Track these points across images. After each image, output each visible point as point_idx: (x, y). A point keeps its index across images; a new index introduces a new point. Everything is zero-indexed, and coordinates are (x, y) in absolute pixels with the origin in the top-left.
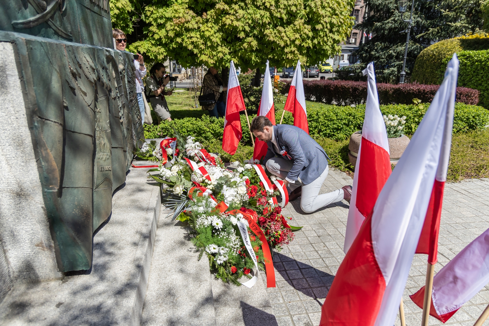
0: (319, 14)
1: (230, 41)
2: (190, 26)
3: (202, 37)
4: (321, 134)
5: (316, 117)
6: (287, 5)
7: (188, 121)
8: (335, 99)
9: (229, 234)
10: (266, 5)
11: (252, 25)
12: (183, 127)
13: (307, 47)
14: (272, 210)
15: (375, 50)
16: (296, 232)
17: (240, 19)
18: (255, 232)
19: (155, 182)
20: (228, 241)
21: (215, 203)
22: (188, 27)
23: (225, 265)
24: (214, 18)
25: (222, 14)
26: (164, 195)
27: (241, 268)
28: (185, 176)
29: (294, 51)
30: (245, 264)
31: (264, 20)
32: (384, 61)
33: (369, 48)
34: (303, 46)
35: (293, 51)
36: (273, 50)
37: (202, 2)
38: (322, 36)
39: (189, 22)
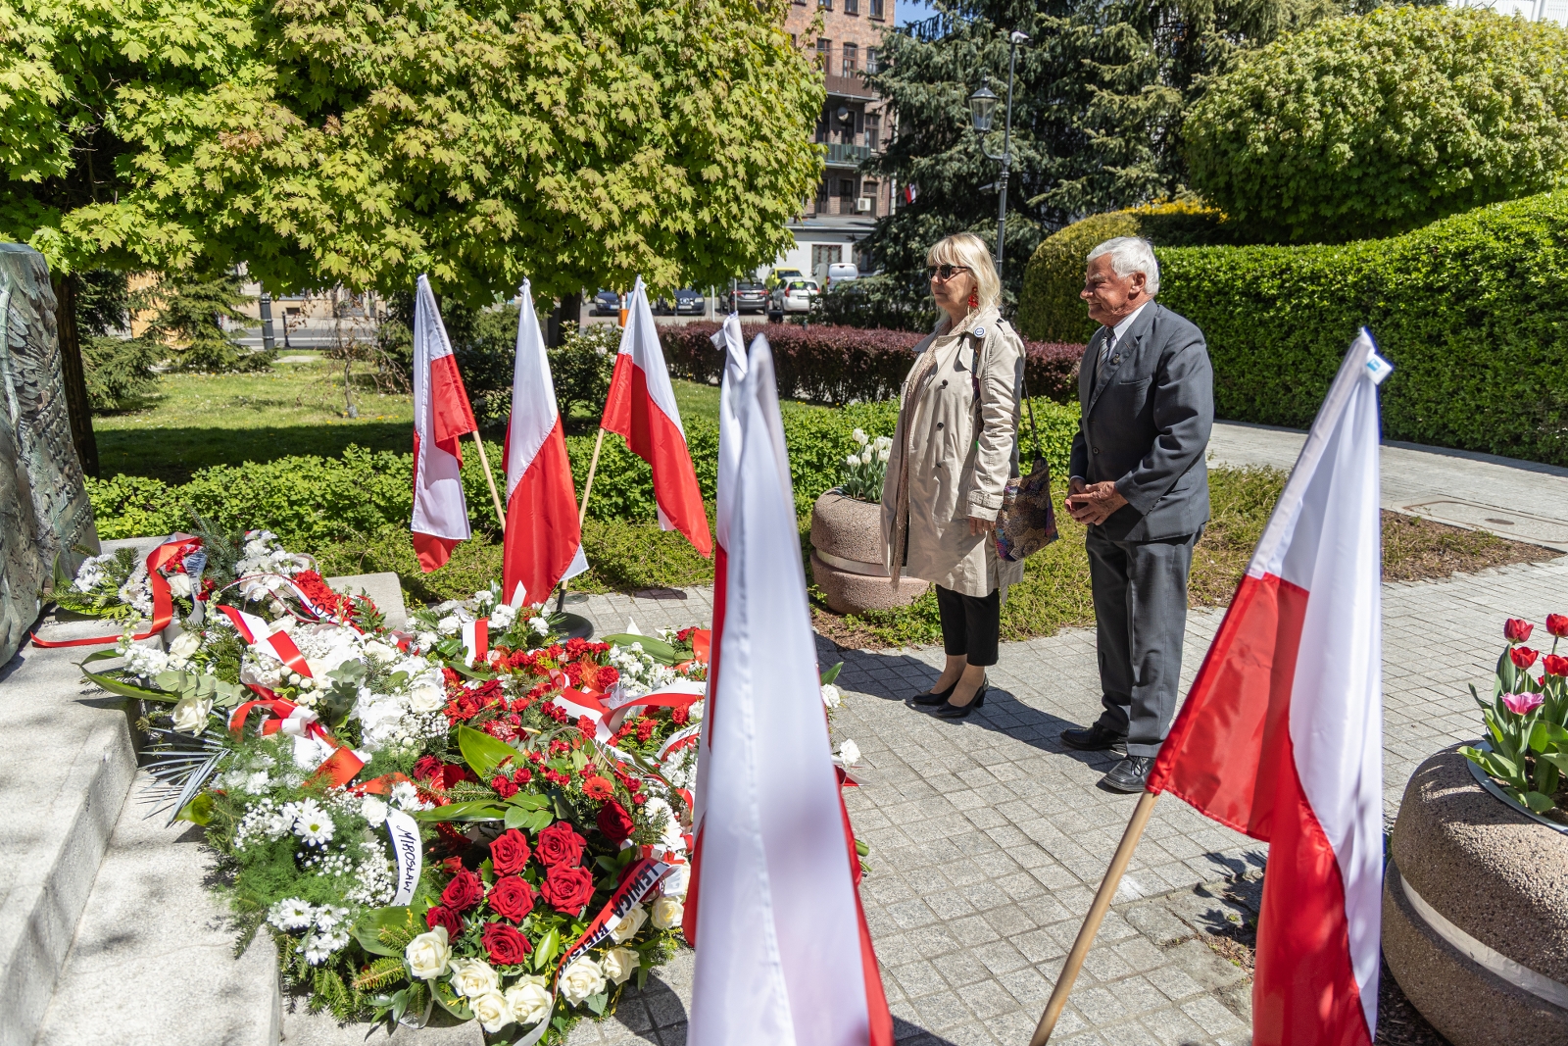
0: (710, 134)
1: (426, 209)
2: (282, 159)
3: (328, 194)
6: (607, 104)
7: (291, 470)
10: (537, 101)
11: (497, 161)
12: (273, 490)
13: (678, 233)
15: (920, 235)
17: (455, 141)
22: (276, 160)
24: (365, 135)
25: (396, 122)
29: (637, 244)
31: (534, 146)
34: (667, 228)
35: (632, 243)
37: (324, 82)
38: (724, 200)
39: (278, 144)
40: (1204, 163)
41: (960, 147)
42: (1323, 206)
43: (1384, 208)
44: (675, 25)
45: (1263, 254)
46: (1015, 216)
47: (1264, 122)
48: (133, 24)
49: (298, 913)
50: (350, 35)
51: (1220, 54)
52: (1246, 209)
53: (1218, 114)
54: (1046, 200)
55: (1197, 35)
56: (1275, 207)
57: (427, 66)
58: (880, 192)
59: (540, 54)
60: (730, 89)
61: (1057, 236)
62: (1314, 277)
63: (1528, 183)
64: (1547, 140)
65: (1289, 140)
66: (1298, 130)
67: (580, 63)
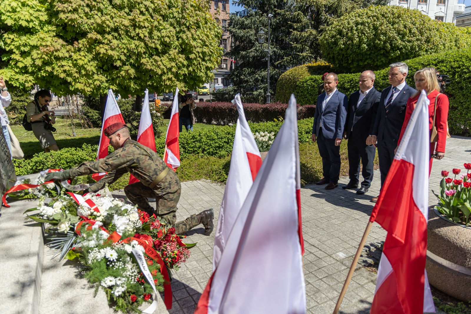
0: (191, 45)
1: (107, 70)
2: (61, 55)
3: (75, 65)
4: (205, 152)
5: (199, 138)
6: (160, 36)
7: (66, 152)
8: (215, 118)
9: (124, 263)
10: (140, 36)
11: (128, 54)
12: (61, 159)
13: (184, 74)
14: (166, 232)
15: (244, 74)
16: (191, 249)
17: (115, 48)
18: (152, 256)
19: (35, 222)
20: (124, 270)
21: (107, 234)
22: (58, 55)
23: (123, 296)
24: (86, 47)
25: (95, 43)
26: (46, 235)
27: (140, 295)
28: (71, 212)
29: (172, 78)
30: (145, 291)
31: (140, 49)
32: (252, 84)
33: (238, 73)
34: (180, 73)
35: (170, 77)
36: (151, 77)
37: (72, 31)
38: (196, 64)
39: (59, 50)
40: (326, 51)
41: (254, 48)
42: (360, 62)
43: (377, 62)
44: (179, 13)
45: (345, 76)
46: (272, 68)
47: (342, 39)
48: (8, 14)
49: (111, 281)
50: (80, 17)
51: (327, 20)
52: (338, 63)
53: (329, 37)
54: (280, 63)
55: (320, 14)
56: (347, 63)
57: (105, 26)
58: (229, 62)
59: (140, 22)
60: (196, 31)
61: (285, 73)
63: (415, 54)
64: (419, 42)
65: (350, 44)
66: (352, 41)
67: (152, 24)
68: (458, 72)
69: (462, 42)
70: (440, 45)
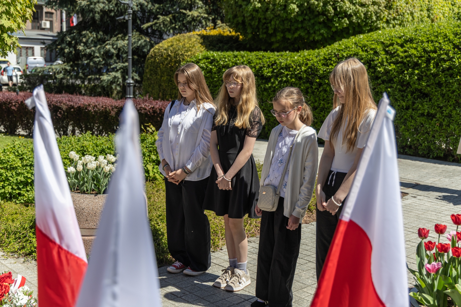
33: (73, 39)
40: (231, 11)
42: (287, 33)
43: (313, 35)
45: (263, 56)
46: (136, 34)
52: (252, 33)
54: (151, 26)
56: (265, 33)
58: (56, 18)
61: (161, 45)
62: (287, 68)
63: (371, 26)
64: (376, 7)
68: (434, 59)
69: (437, 12)
70: (406, 14)
